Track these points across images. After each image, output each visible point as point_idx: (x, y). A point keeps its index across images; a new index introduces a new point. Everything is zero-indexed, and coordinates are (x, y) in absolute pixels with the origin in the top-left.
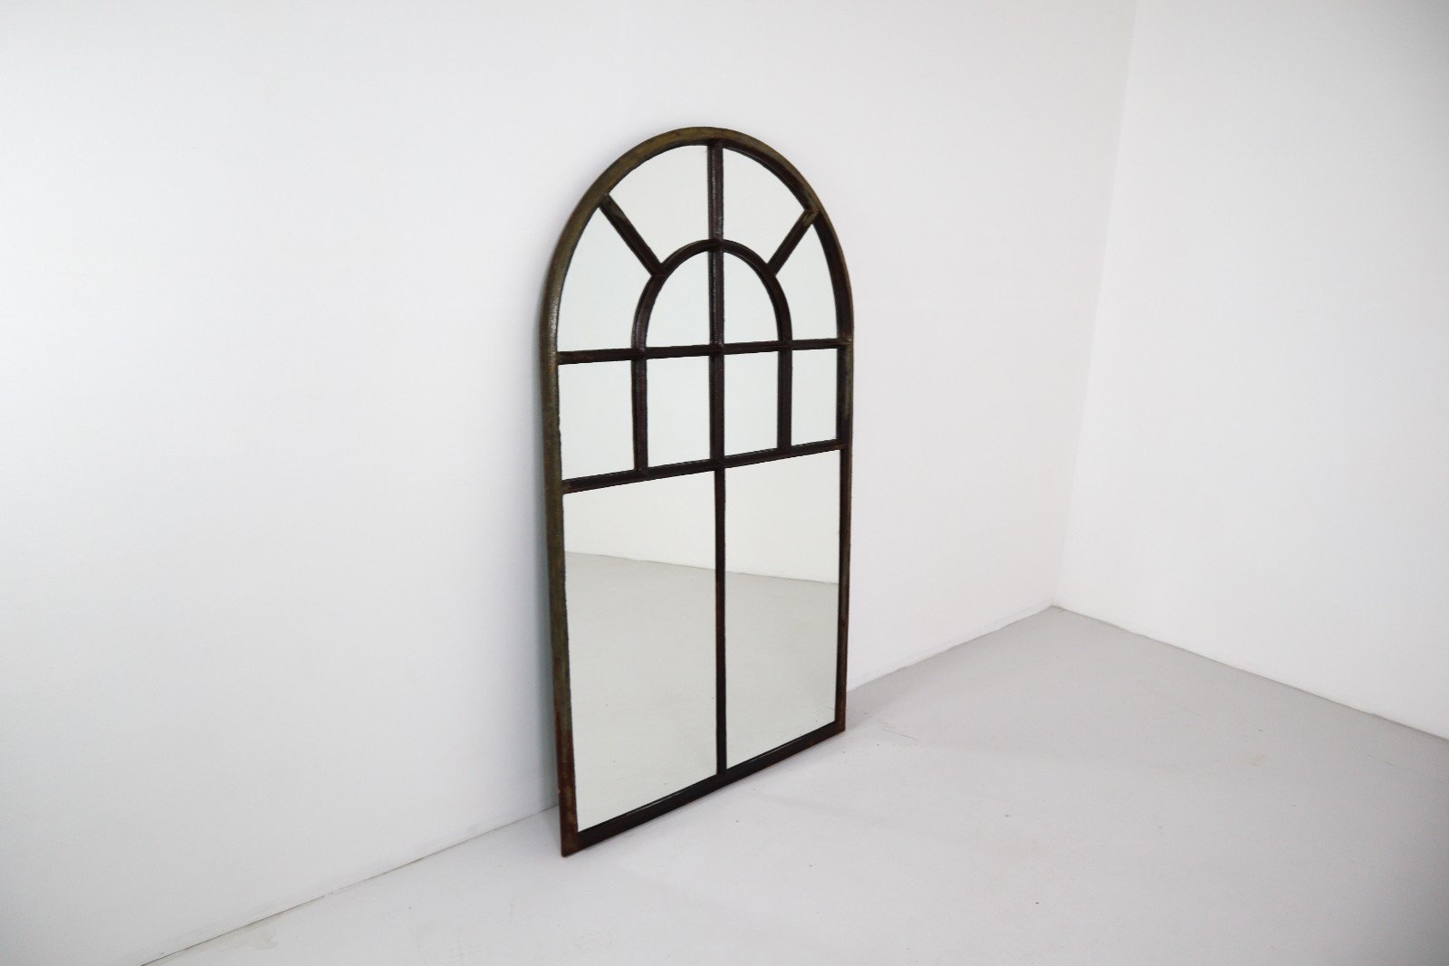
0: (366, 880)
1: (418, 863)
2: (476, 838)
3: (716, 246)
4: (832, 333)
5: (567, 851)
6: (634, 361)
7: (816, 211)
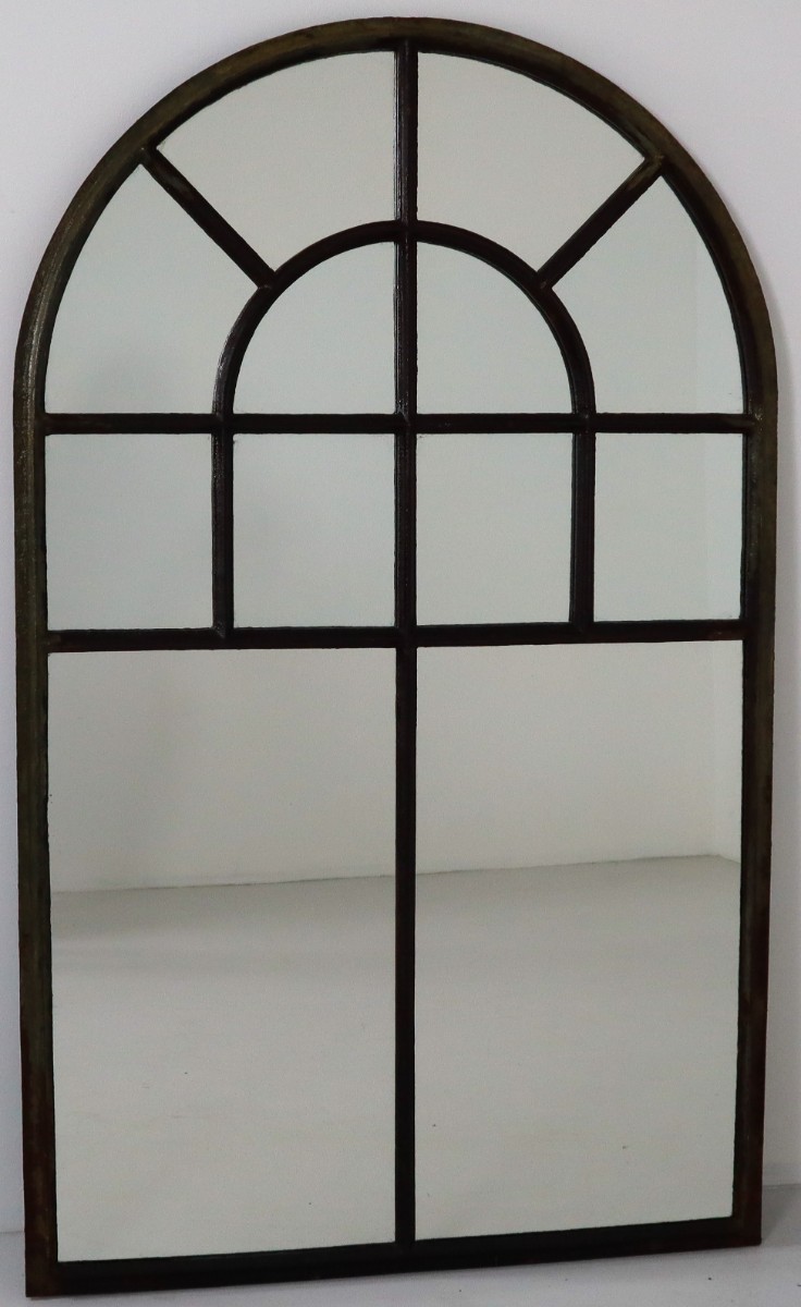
6: (214, 435)
7: (658, 157)
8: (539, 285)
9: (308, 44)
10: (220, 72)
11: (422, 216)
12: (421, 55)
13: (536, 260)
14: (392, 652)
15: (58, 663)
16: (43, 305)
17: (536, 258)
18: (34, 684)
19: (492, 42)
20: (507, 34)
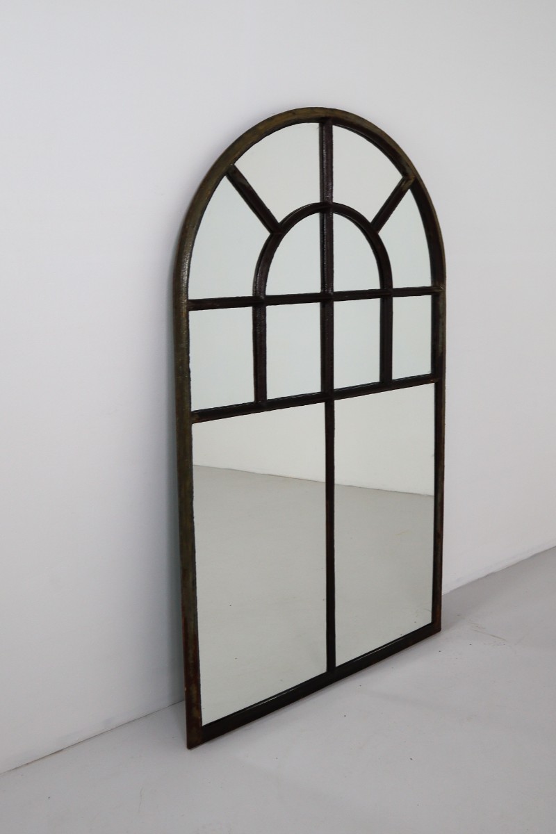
1: (58, 755)
3: (326, 208)
4: (427, 282)
5: (191, 745)
6: (253, 307)
7: (413, 178)
8: (371, 230)
10: (261, 128)
12: (334, 127)
14: (323, 404)
17: (370, 216)
18: (187, 441)
19: (358, 122)
20: (363, 119)
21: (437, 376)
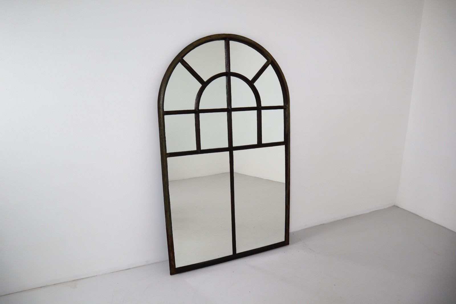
0: (111, 273)
1: (128, 270)
2: (149, 265)
3: (228, 74)
4: (282, 104)
5: (172, 273)
6: (195, 114)
7: (270, 60)
8: (251, 83)
9: (210, 38)
10: (194, 44)
11: (231, 71)
12: (230, 41)
13: (250, 79)
14: (228, 152)
15: (169, 159)
16: (163, 90)
17: (250, 78)
18: (165, 164)
19: (242, 39)
20: (245, 37)
21: (286, 142)
